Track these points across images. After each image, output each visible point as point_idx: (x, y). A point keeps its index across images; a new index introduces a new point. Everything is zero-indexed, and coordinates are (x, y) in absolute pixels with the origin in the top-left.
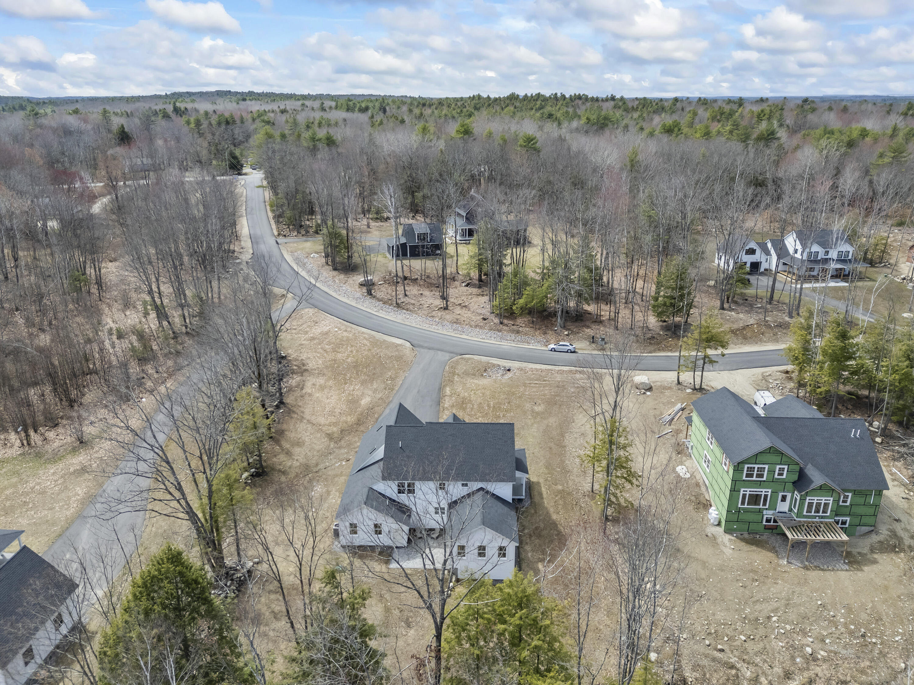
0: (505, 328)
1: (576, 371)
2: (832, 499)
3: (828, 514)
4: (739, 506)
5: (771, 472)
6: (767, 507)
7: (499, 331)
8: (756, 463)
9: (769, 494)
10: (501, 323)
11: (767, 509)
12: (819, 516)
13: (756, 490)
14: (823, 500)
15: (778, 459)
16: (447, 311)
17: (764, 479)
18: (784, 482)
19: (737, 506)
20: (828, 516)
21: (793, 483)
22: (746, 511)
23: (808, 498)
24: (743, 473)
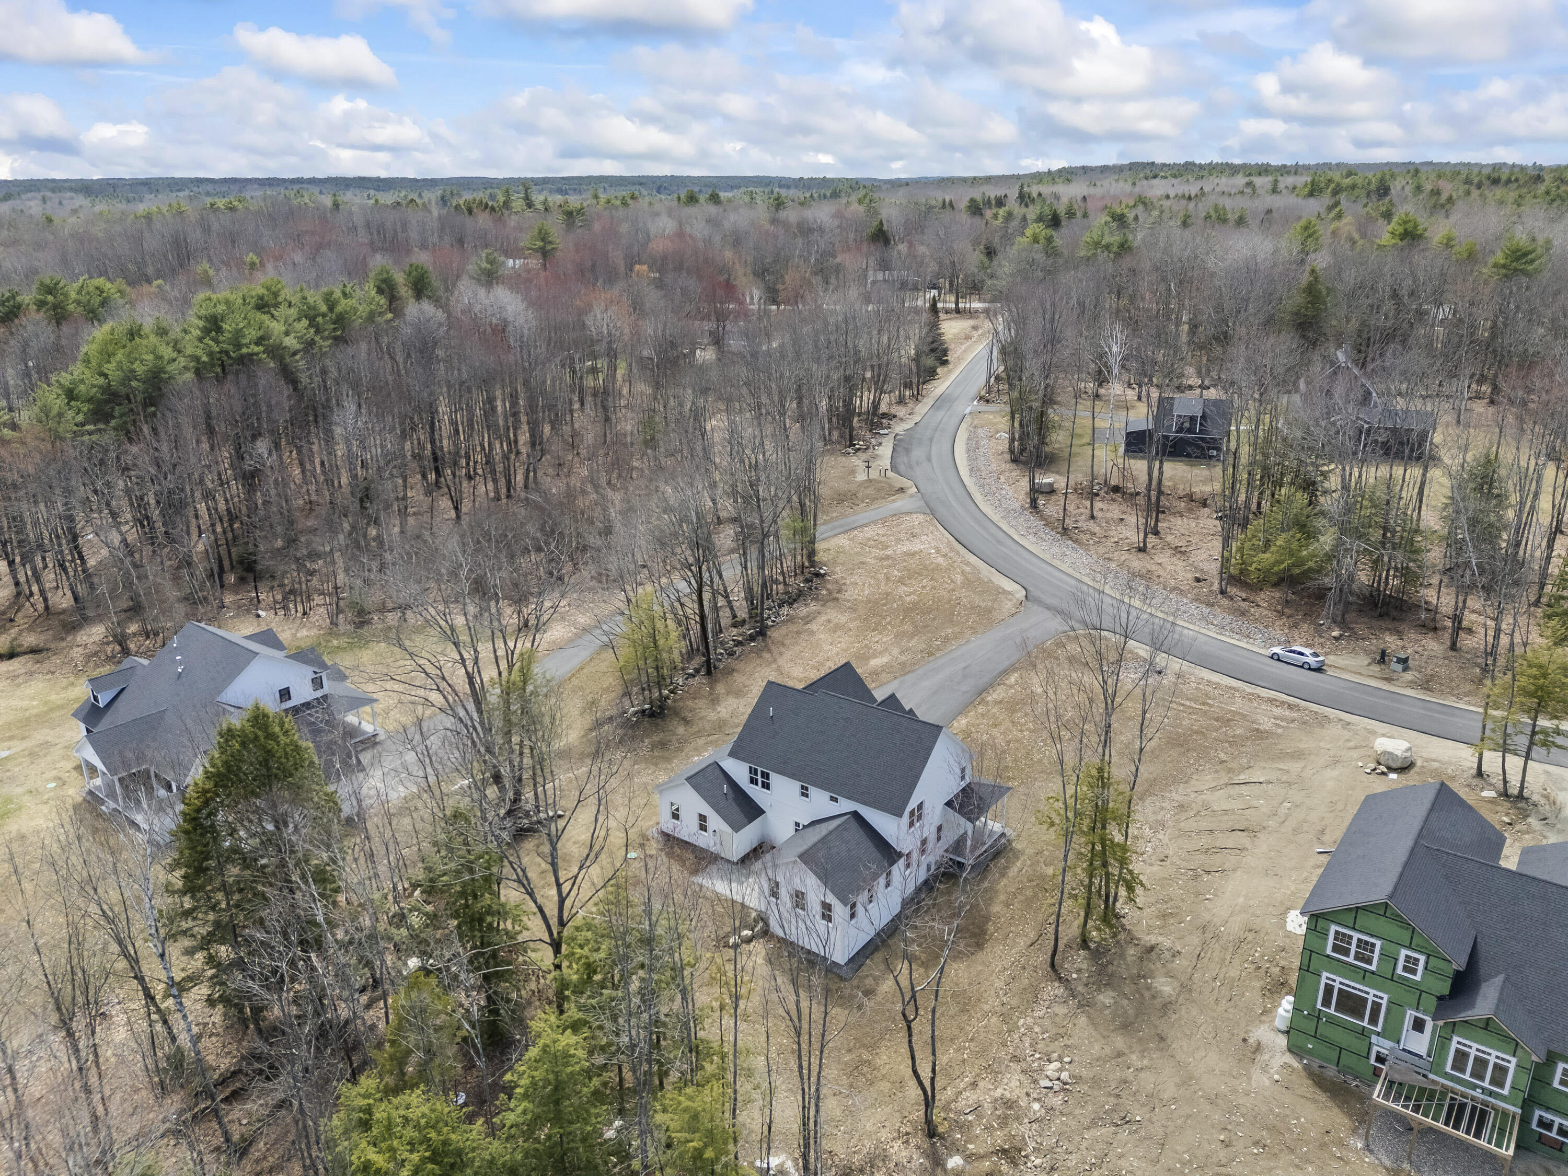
0: (1225, 602)
1: (1283, 702)
2: (1514, 1060)
3: (1506, 1092)
4: (1319, 1006)
5: (1389, 958)
6: (1379, 1029)
7: (1210, 605)
8: (1354, 929)
9: (1384, 1003)
10: (1223, 592)
11: (1378, 1034)
12: (1483, 1089)
13: (1357, 987)
14: (1493, 1056)
15: (1405, 936)
16: (1141, 555)
17: (1373, 968)
18: (1419, 991)
19: (1315, 1006)
20: (1502, 1095)
21: (1440, 998)
22: (1331, 1020)
23: (1456, 1039)
24: (1326, 939)
